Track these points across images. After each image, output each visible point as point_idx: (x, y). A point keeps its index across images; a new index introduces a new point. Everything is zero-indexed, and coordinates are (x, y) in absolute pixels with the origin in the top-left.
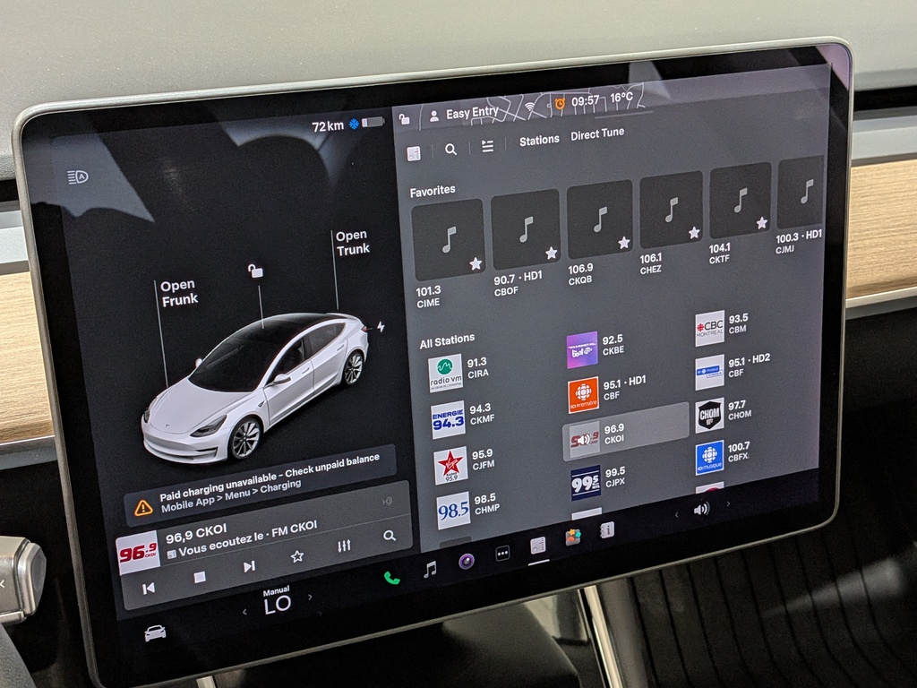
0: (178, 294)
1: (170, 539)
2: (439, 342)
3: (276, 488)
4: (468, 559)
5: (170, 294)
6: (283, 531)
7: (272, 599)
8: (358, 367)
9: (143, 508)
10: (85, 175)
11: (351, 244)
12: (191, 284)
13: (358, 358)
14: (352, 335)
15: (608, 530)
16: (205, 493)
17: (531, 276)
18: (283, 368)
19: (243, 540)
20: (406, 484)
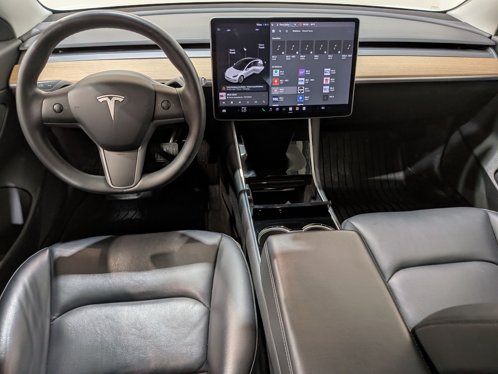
0: (232, 52)
1: (228, 95)
2: (275, 67)
3: (245, 89)
4: (278, 109)
6: (246, 97)
7: (243, 109)
9: (224, 88)
10: (220, 29)
11: (261, 46)
12: (235, 50)
15: (304, 108)
16: (234, 88)
17: (293, 57)
18: (248, 67)
19: (239, 97)
20: (267, 93)
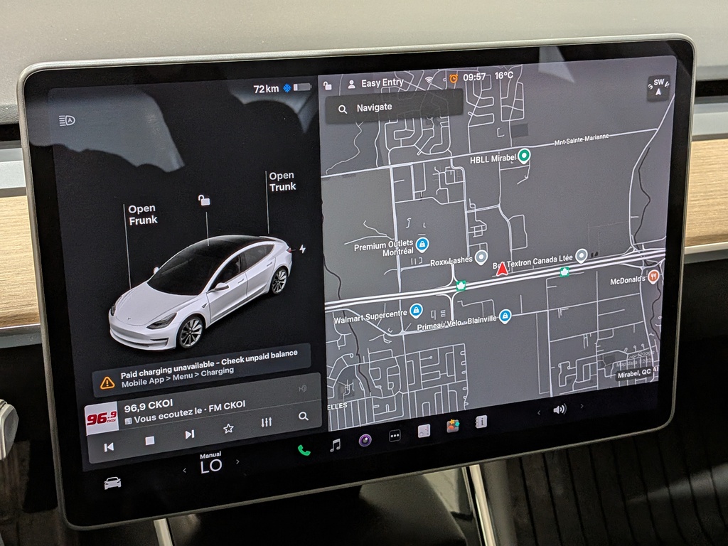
1: (128, 409)
3: (214, 373)
4: (366, 439)
5: (136, 215)
6: (218, 408)
7: (207, 462)
8: (283, 280)
9: (107, 383)
10: (73, 120)
11: (282, 182)
12: (152, 208)
13: (284, 273)
14: (279, 254)
15: (482, 422)
16: (157, 374)
18: (223, 278)
19: (186, 413)
20: (318, 375)
